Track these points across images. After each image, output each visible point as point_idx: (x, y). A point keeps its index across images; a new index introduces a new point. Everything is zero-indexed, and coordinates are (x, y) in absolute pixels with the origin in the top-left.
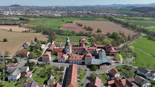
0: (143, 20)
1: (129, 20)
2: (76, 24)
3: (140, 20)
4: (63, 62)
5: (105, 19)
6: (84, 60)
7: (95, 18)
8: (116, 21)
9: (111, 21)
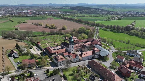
0: (85, 17)
1: (75, 17)
2: (32, 24)
3: (82, 17)
4: (78, 61)
5: (55, 17)
6: (94, 54)
7: (46, 17)
8: (66, 19)
9: (62, 19)
